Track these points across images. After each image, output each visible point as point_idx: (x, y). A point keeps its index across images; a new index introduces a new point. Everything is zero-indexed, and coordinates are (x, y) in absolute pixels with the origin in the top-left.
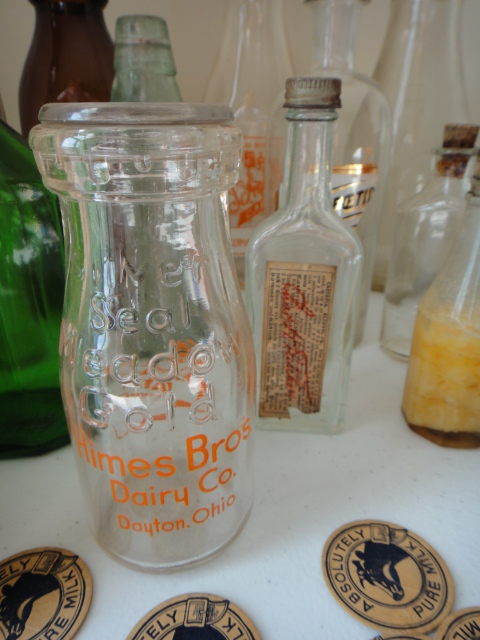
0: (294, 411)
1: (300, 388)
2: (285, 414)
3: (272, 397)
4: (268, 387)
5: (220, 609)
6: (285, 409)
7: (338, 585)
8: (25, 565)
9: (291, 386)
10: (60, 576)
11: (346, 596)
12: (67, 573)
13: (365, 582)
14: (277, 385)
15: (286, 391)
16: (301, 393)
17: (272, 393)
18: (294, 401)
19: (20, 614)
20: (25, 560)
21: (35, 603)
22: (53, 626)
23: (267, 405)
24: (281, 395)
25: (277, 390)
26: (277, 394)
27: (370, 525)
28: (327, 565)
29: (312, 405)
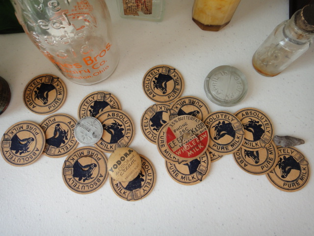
0: (140, 13)
1: (142, 4)
2: (136, 14)
3: (129, 7)
4: (127, 3)
5: (108, 96)
6: (136, 12)
7: (146, 89)
8: (41, 80)
9: (138, 3)
10: (55, 85)
11: (148, 92)
12: (56, 84)
13: (155, 88)
14: (131, 2)
15: (136, 5)
16: (143, 6)
17: (129, 5)
18: (140, 9)
19: (45, 96)
20: (41, 79)
21: (49, 93)
22: (56, 100)
23: (128, 10)
24: (134, 6)
25: (132, 4)
26: (132, 6)
27: (162, 67)
28: (144, 82)
29: (148, 11)
